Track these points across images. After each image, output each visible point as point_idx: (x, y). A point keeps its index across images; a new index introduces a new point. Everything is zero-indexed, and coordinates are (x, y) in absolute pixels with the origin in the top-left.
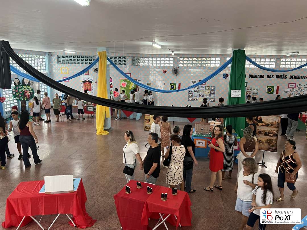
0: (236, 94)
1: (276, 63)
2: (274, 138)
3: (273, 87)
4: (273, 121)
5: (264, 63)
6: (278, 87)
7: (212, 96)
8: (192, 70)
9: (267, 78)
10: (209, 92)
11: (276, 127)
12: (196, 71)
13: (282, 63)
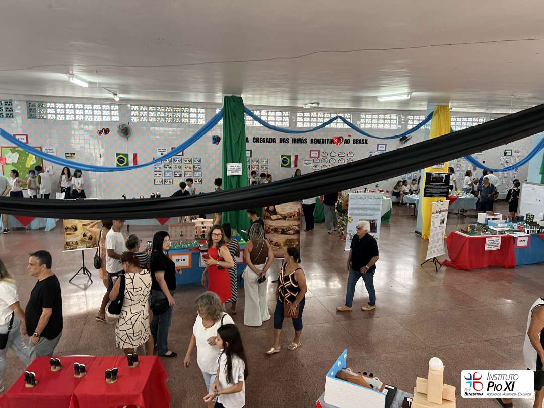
0: (235, 169)
1: (291, 119)
2: (295, 237)
3: (289, 157)
4: (292, 211)
5: (273, 118)
6: (296, 157)
7: (198, 175)
8: (157, 129)
9: (280, 142)
10: (190, 168)
11: (296, 220)
12: (165, 131)
13: (298, 119)
